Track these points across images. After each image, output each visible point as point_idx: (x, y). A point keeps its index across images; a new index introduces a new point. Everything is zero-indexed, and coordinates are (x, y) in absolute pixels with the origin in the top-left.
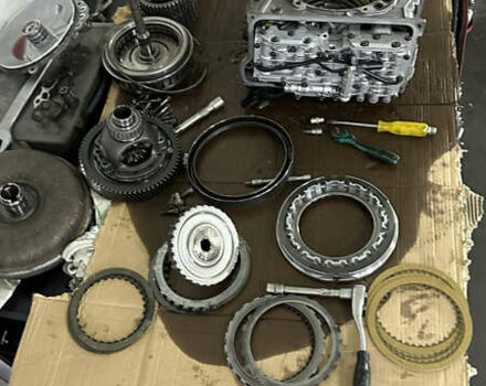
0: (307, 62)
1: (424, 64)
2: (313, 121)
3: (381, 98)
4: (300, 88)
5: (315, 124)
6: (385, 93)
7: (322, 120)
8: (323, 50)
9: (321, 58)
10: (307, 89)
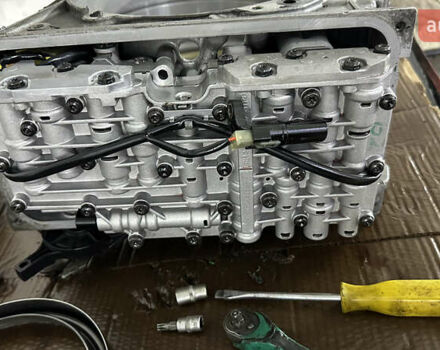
0: (125, 143)
1: (403, 159)
2: (182, 297)
3: (333, 228)
4: (134, 220)
5: (187, 304)
6: (340, 214)
7: (202, 292)
8: (158, 105)
9: (160, 130)
10: (151, 220)
